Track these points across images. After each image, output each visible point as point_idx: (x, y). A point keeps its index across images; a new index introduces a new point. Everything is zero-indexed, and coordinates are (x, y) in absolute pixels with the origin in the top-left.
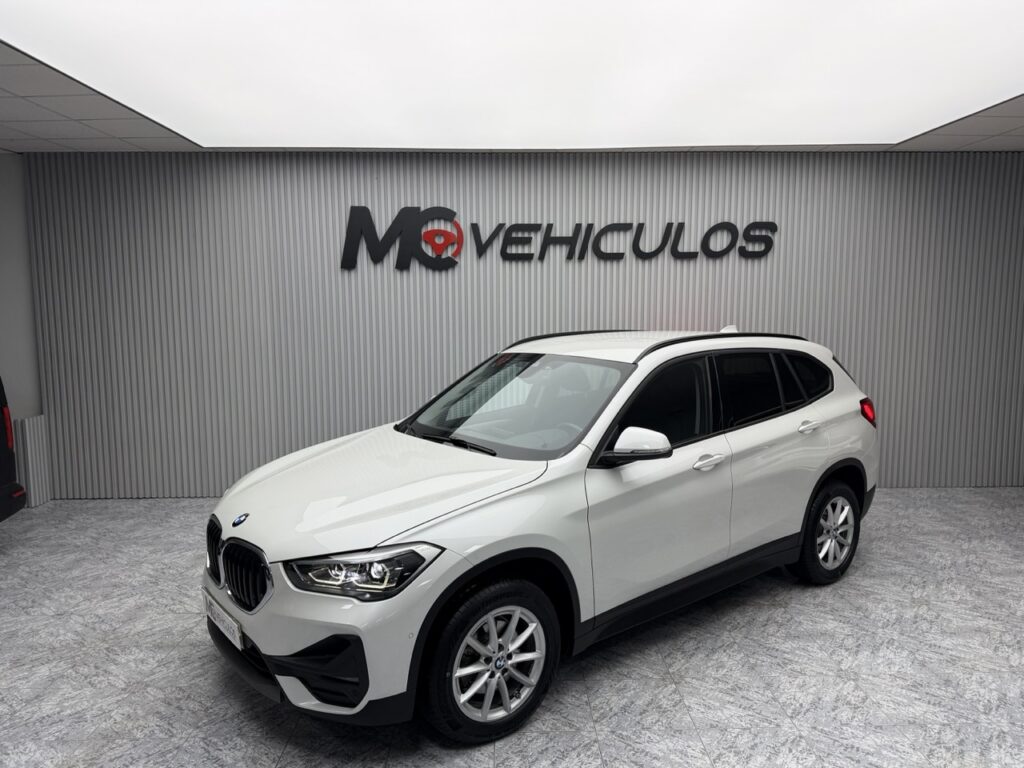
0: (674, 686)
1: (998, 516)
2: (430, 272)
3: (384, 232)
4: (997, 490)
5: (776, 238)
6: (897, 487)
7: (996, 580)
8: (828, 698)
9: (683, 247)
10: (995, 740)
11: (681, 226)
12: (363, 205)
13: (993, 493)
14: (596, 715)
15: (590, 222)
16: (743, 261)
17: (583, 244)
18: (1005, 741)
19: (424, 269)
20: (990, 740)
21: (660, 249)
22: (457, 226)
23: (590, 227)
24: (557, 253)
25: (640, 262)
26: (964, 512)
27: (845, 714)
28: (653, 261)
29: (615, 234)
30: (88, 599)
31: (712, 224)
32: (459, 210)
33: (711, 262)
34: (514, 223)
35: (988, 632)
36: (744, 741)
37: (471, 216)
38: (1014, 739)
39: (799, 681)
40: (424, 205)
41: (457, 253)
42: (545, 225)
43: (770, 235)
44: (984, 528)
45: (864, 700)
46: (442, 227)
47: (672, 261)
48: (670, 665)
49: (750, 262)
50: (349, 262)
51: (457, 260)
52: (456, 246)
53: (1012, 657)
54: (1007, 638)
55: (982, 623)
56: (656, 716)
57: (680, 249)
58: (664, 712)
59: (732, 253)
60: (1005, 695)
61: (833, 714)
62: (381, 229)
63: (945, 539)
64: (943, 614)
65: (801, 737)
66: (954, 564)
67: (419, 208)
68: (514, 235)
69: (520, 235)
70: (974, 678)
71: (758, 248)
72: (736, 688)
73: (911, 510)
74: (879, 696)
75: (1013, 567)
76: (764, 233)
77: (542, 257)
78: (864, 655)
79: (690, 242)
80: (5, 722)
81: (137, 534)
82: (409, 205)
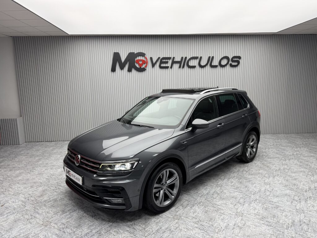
0: (220, 188)
1: (304, 141)
2: (138, 72)
3: (124, 60)
4: (303, 134)
5: (241, 61)
6: (275, 134)
7: (305, 158)
8: (263, 189)
9: (213, 64)
10: (309, 198)
11: (213, 57)
12: (117, 52)
13: (302, 135)
14: (200, 195)
15: (186, 56)
16: (231, 68)
17: (184, 63)
18: (311, 199)
19: (136, 71)
20: (307, 198)
21: (207, 64)
22: (146, 58)
23: (186, 58)
24: (176, 66)
25: (201, 68)
26: (295, 140)
27: (268, 193)
28: (205, 68)
29: (193, 60)
30: (46, 169)
31: (222, 57)
32: (146, 52)
33: (222, 68)
34: (163, 57)
35: (304, 172)
36: (242, 201)
37: (150, 55)
38: (314, 198)
39: (255, 185)
40: (136, 52)
41: (146, 66)
42: (172, 58)
43: (239, 60)
44: (300, 144)
45: (272, 190)
46: (141, 59)
47: (210, 68)
48: (218, 182)
49: (233, 68)
50: (113, 70)
51: (146, 68)
52: (145, 64)
53: (311, 178)
54: (310, 173)
55: (302, 169)
56: (217, 195)
57: (212, 64)
58: (219, 194)
59: (228, 66)
60: (310, 187)
61: (264, 193)
62: (123, 59)
63: (290, 148)
64: (291, 168)
65: (257, 199)
66: (293, 154)
67: (134, 53)
68: (163, 61)
69: (165, 61)
70: (301, 184)
71: (235, 64)
72: (237, 188)
73: (279, 140)
74: (276, 189)
75: (309, 155)
76: (237, 59)
77: (171, 67)
78: (271, 179)
79: (216, 62)
80: (35, 202)
81: (55, 151)
82: (131, 52)
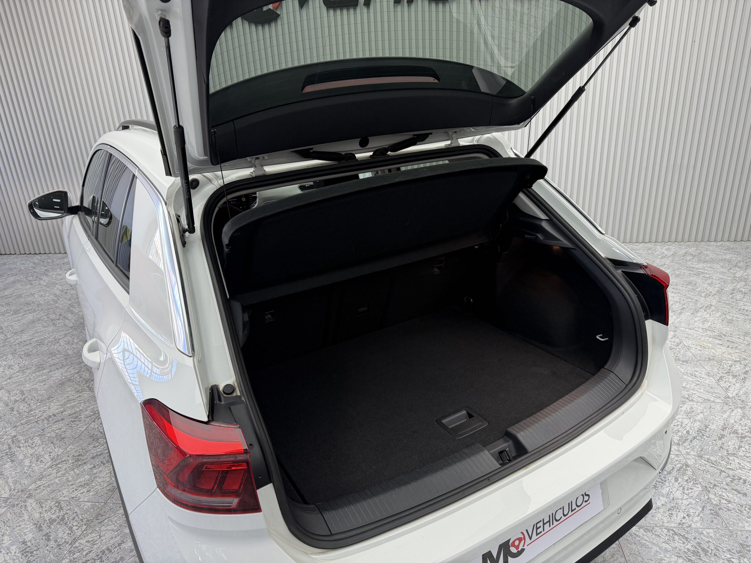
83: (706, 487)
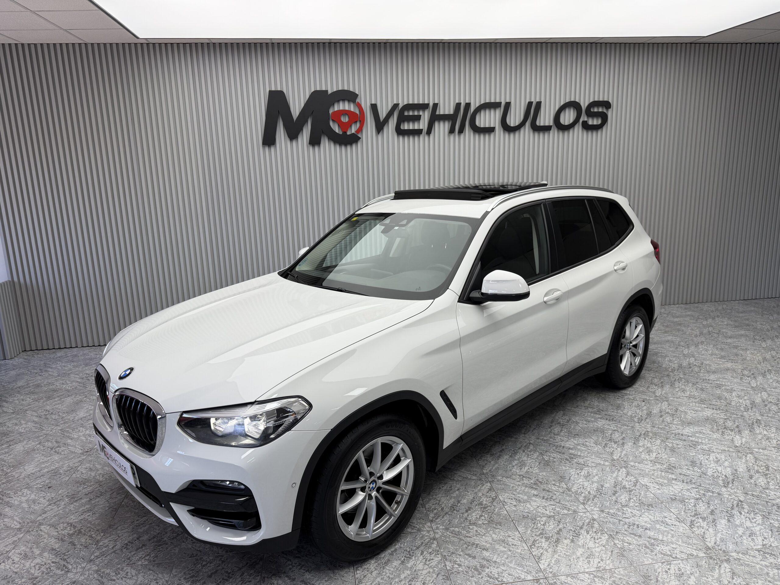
83: (611, 535)
